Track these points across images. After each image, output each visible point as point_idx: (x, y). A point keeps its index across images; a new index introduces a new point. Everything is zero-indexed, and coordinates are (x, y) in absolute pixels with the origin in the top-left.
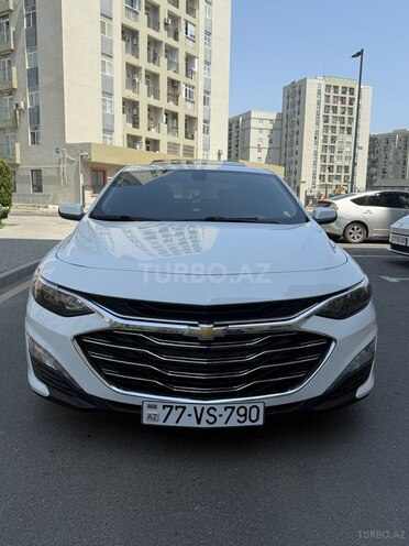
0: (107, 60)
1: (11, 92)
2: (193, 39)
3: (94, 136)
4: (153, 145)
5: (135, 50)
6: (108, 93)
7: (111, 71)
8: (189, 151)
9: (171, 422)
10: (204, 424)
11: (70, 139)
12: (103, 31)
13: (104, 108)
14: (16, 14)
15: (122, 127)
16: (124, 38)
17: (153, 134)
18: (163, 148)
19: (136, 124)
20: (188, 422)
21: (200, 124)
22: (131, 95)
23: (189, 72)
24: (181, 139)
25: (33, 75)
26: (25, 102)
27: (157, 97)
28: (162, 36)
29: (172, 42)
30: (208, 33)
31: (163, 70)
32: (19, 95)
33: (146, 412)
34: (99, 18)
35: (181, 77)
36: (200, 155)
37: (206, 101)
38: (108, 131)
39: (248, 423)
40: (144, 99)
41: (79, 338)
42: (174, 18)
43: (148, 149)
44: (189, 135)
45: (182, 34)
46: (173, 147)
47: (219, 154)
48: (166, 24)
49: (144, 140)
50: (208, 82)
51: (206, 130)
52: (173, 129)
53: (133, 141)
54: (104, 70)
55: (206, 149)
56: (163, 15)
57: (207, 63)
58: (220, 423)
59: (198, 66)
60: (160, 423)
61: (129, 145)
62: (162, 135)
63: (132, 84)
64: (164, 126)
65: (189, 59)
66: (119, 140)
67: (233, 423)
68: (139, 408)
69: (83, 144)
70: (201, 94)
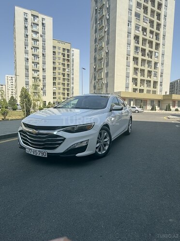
0: (128, 67)
1: (102, 79)
2: (157, 57)
3: (123, 89)
4: (141, 91)
5: (137, 63)
6: (128, 77)
7: (129, 70)
8: (154, 92)
11: (115, 91)
12: (127, 59)
13: (126, 81)
14: (104, 59)
15: (132, 86)
16: (133, 60)
17: (142, 88)
18: (145, 92)
19: (136, 85)
21: (159, 83)
22: (135, 76)
23: (155, 67)
24: (152, 88)
25: (107, 74)
26: (104, 82)
27: (144, 77)
28: (146, 58)
29: (150, 59)
30: (163, 55)
31: (146, 68)
32: (103, 80)
34: (126, 56)
35: (152, 69)
36: (158, 93)
37: (161, 76)
38: (127, 87)
40: (139, 77)
42: (151, 52)
43: (140, 92)
44: (155, 87)
45: (153, 56)
46: (148, 91)
47: (166, 93)
48: (148, 54)
49: (138, 90)
50: (162, 70)
51: (161, 85)
52: (149, 86)
53: (135, 90)
54: (127, 70)
55: (161, 91)
56: (147, 51)
57: (162, 64)
59: (159, 65)
61: (134, 91)
62: (145, 88)
63: (136, 73)
64: (146, 85)
65: (156, 64)
66: (130, 90)
69: (118, 92)
70: (160, 74)
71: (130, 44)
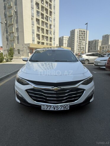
0: (33, 26)
1: (13, 33)
2: (51, 21)
3: (30, 42)
4: (43, 43)
5: (39, 24)
6: (33, 33)
7: (34, 28)
8: (51, 45)
9: (48, 109)
10: (55, 110)
11: (25, 43)
12: (32, 20)
13: (32, 36)
14: (13, 16)
15: (36, 40)
16: (36, 21)
17: (43, 41)
18: (45, 44)
19: (39, 39)
20: (52, 109)
21: (53, 39)
22: (38, 33)
23: (50, 28)
24: (49, 42)
25: (17, 29)
26: (16, 35)
27: (44, 33)
28: (45, 20)
29: (47, 22)
30: (54, 20)
31: (45, 28)
32: (14, 33)
33: (42, 107)
34: (31, 17)
35: (49, 29)
36: (53, 45)
37: (54, 34)
38: (33, 41)
39: (66, 109)
40: (41, 34)
41: (26, 90)
42: (47, 17)
43: (42, 44)
44: (51, 41)
45: (49, 20)
46: (47, 44)
47: (57, 45)
48: (45, 18)
49: (41, 42)
50: (54, 30)
51: (54, 40)
52: (47, 40)
53: (39, 43)
54: (32, 28)
55: (54, 44)
56: (45, 16)
57: (54, 26)
58: (59, 109)
59: (52, 27)
60: (46, 109)
61: (38, 44)
62: (45, 41)
63: (38, 31)
64: (45, 40)
65: (50, 25)
66: (36, 43)
67: (62, 109)
68: (41, 106)
69: (28, 44)
70: (53, 33)
71: (33, 8)
